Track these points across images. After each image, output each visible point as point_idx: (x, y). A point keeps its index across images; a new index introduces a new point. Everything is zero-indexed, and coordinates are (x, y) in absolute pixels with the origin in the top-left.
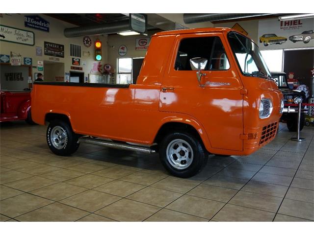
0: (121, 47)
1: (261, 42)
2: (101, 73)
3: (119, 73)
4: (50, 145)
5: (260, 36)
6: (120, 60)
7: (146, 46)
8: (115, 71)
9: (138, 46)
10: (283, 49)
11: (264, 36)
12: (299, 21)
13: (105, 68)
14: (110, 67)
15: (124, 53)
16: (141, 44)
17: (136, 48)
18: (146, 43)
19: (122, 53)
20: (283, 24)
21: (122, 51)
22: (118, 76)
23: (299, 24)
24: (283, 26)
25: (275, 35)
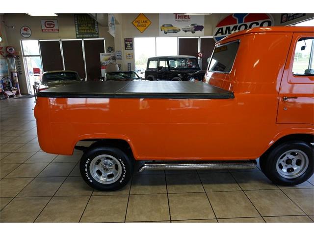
0: (23, 28)
1: (162, 30)
2: (4, 56)
3: (24, 56)
4: (91, 181)
5: (160, 25)
6: (23, 41)
7: (54, 28)
8: (20, 54)
9: (44, 28)
10: (178, 37)
11: (163, 26)
12: (188, 16)
13: (8, 50)
14: (13, 49)
15: (28, 34)
16: (48, 26)
17: (42, 30)
18: (54, 25)
19: (25, 34)
20: (177, 17)
21: (25, 32)
22: (24, 58)
23: (188, 18)
24: (177, 19)
25: (171, 26)
